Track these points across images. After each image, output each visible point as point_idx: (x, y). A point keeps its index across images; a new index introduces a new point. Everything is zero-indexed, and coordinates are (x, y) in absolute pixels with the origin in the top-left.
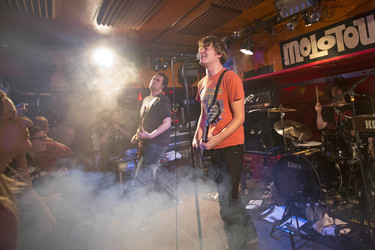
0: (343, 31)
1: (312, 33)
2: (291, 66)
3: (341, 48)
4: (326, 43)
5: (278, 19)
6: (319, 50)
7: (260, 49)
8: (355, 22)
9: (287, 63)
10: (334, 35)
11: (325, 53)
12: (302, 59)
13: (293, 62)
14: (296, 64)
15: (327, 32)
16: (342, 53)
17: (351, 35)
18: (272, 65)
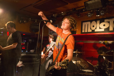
1: (98, 20)
2: (85, 33)
3: (111, 29)
4: (104, 25)
5: (84, 10)
6: (100, 28)
9: (83, 31)
10: (109, 22)
11: (103, 30)
12: (91, 31)
13: (86, 31)
14: (88, 32)
15: (105, 20)
16: (111, 31)
18: (76, 31)
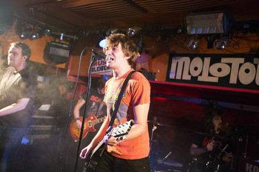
0: (241, 65)
1: (207, 56)
2: (175, 80)
3: (233, 80)
4: (220, 70)
6: (210, 75)
7: (147, 52)
8: (255, 60)
9: (172, 76)
10: (230, 65)
11: (215, 80)
12: (189, 78)
13: (178, 77)
14: (181, 81)
15: (224, 60)
16: (233, 85)
17: (247, 71)
18: (155, 73)
